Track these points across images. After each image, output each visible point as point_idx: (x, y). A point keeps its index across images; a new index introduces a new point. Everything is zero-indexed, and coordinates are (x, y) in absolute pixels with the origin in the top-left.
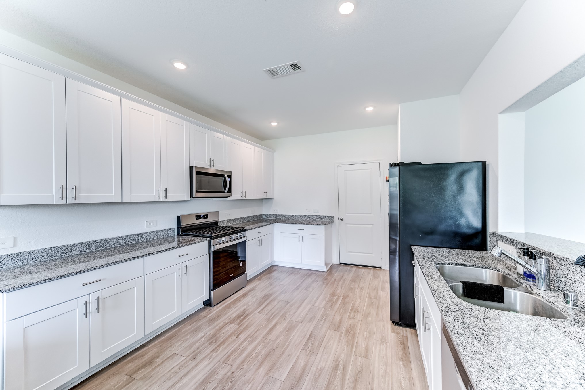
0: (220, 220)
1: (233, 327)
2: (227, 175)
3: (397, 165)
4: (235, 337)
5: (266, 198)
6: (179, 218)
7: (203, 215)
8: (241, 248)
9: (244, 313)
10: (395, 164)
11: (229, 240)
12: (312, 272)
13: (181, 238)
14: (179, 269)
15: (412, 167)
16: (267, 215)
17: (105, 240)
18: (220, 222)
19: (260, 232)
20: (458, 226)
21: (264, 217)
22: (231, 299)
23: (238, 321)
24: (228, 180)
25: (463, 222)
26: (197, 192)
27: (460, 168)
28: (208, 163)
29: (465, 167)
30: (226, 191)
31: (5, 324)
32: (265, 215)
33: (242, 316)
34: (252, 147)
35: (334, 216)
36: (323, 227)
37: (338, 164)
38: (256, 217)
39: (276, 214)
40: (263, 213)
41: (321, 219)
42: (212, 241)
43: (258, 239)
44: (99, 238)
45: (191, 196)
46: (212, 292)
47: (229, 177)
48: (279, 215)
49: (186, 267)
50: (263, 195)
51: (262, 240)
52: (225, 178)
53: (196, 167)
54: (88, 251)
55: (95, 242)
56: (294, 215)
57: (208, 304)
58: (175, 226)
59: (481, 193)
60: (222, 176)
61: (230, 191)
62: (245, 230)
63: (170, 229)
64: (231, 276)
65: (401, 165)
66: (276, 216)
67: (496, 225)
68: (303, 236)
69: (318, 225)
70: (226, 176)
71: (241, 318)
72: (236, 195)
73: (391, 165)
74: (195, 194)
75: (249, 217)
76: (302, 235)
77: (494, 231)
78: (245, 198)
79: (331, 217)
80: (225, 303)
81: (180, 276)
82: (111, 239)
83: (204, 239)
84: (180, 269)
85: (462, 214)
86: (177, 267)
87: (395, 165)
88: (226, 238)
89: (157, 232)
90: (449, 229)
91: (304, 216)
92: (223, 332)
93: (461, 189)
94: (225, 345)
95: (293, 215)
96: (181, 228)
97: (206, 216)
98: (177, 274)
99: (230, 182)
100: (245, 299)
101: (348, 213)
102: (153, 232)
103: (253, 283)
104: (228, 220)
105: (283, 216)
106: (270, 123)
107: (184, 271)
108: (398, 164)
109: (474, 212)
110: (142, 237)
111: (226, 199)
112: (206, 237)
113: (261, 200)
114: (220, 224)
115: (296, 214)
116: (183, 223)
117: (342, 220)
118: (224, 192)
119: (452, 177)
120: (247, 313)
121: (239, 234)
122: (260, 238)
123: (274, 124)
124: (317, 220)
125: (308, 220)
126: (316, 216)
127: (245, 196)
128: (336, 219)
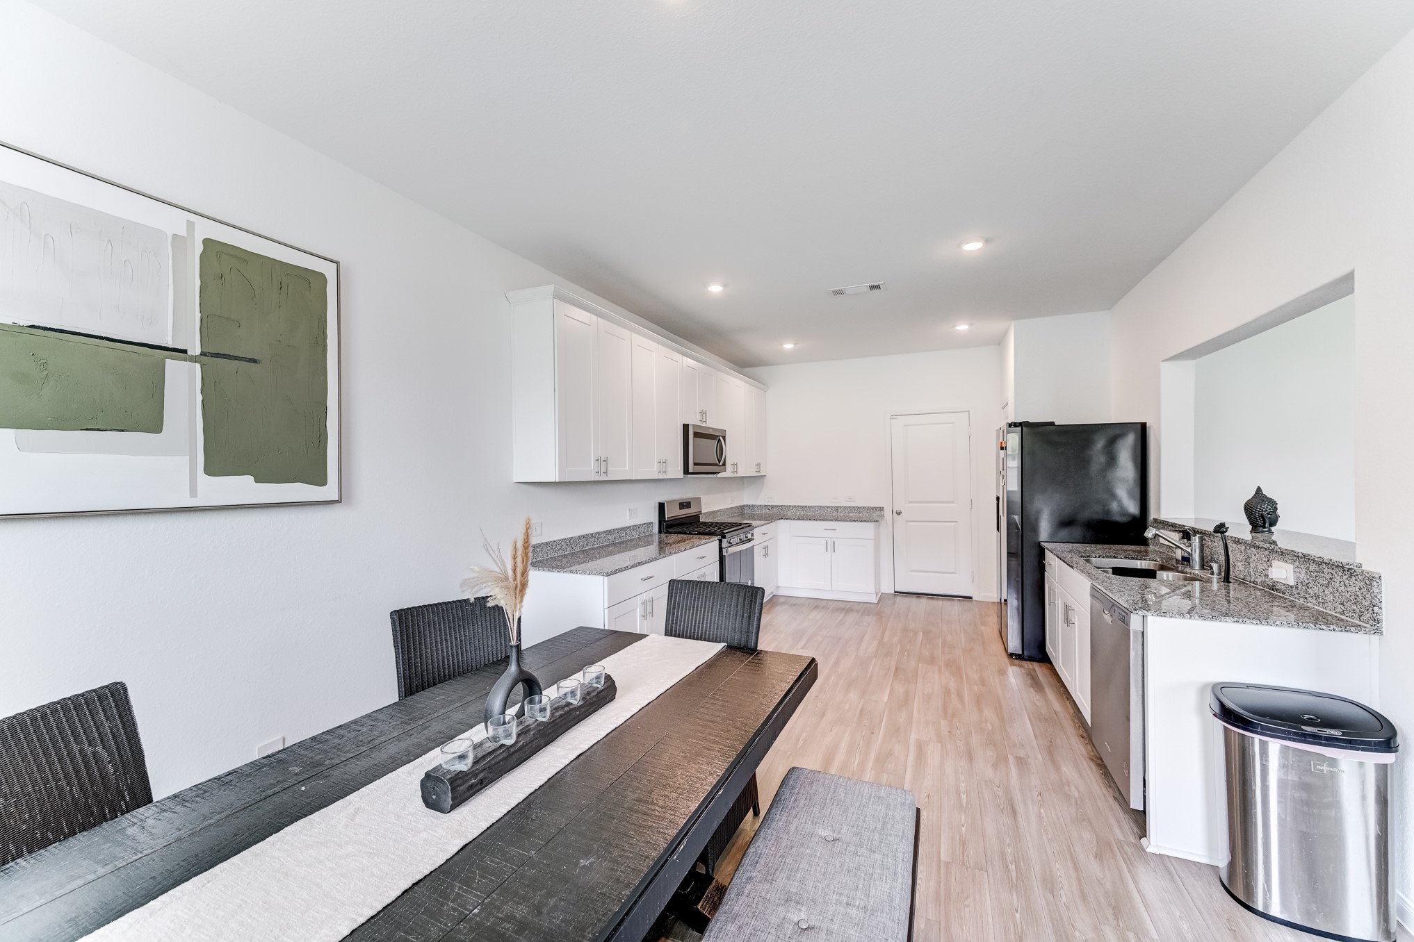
3: (1018, 425)
5: (757, 474)
6: (661, 505)
7: (687, 503)
8: (748, 558)
10: (1015, 423)
11: (739, 541)
12: (851, 603)
13: (664, 537)
15: (1041, 429)
16: (753, 506)
18: (703, 515)
19: (765, 533)
20: (1108, 512)
21: (746, 510)
24: (724, 446)
25: (1114, 506)
26: (695, 464)
27: (1111, 432)
28: (700, 417)
29: (1118, 432)
30: (721, 463)
31: (606, 610)
32: (749, 506)
35: (882, 507)
37: (894, 414)
38: (737, 510)
39: (770, 504)
40: (745, 504)
41: (860, 513)
42: (724, 541)
43: (763, 545)
45: (686, 472)
47: (724, 438)
48: (778, 506)
50: (754, 469)
51: (766, 547)
52: (719, 440)
53: (694, 425)
56: (806, 506)
58: (655, 519)
59: (1139, 466)
60: (718, 437)
61: (724, 463)
62: (753, 527)
63: (650, 523)
65: (1025, 426)
66: (772, 508)
67: (1159, 509)
68: (835, 542)
69: (863, 521)
70: (721, 438)
72: (729, 468)
73: (1010, 425)
74: (692, 468)
75: (728, 509)
76: (833, 540)
77: (1156, 517)
78: (737, 475)
79: (877, 509)
82: (603, 532)
85: (1113, 496)
86: (696, 575)
87: (1015, 425)
88: (737, 539)
89: (639, 527)
90: (1095, 516)
91: (825, 507)
93: (1112, 460)
95: (803, 506)
96: (665, 521)
97: (688, 505)
101: (910, 502)
102: (635, 526)
105: (786, 509)
106: (782, 344)
108: (1021, 424)
109: (1131, 495)
110: (626, 534)
111: (718, 476)
114: (702, 519)
115: (810, 505)
116: (668, 514)
117: (899, 513)
118: (718, 465)
119: (1100, 444)
122: (765, 544)
123: (788, 346)
124: (851, 514)
125: (834, 514)
126: (850, 507)
127: (736, 472)
128: (887, 513)
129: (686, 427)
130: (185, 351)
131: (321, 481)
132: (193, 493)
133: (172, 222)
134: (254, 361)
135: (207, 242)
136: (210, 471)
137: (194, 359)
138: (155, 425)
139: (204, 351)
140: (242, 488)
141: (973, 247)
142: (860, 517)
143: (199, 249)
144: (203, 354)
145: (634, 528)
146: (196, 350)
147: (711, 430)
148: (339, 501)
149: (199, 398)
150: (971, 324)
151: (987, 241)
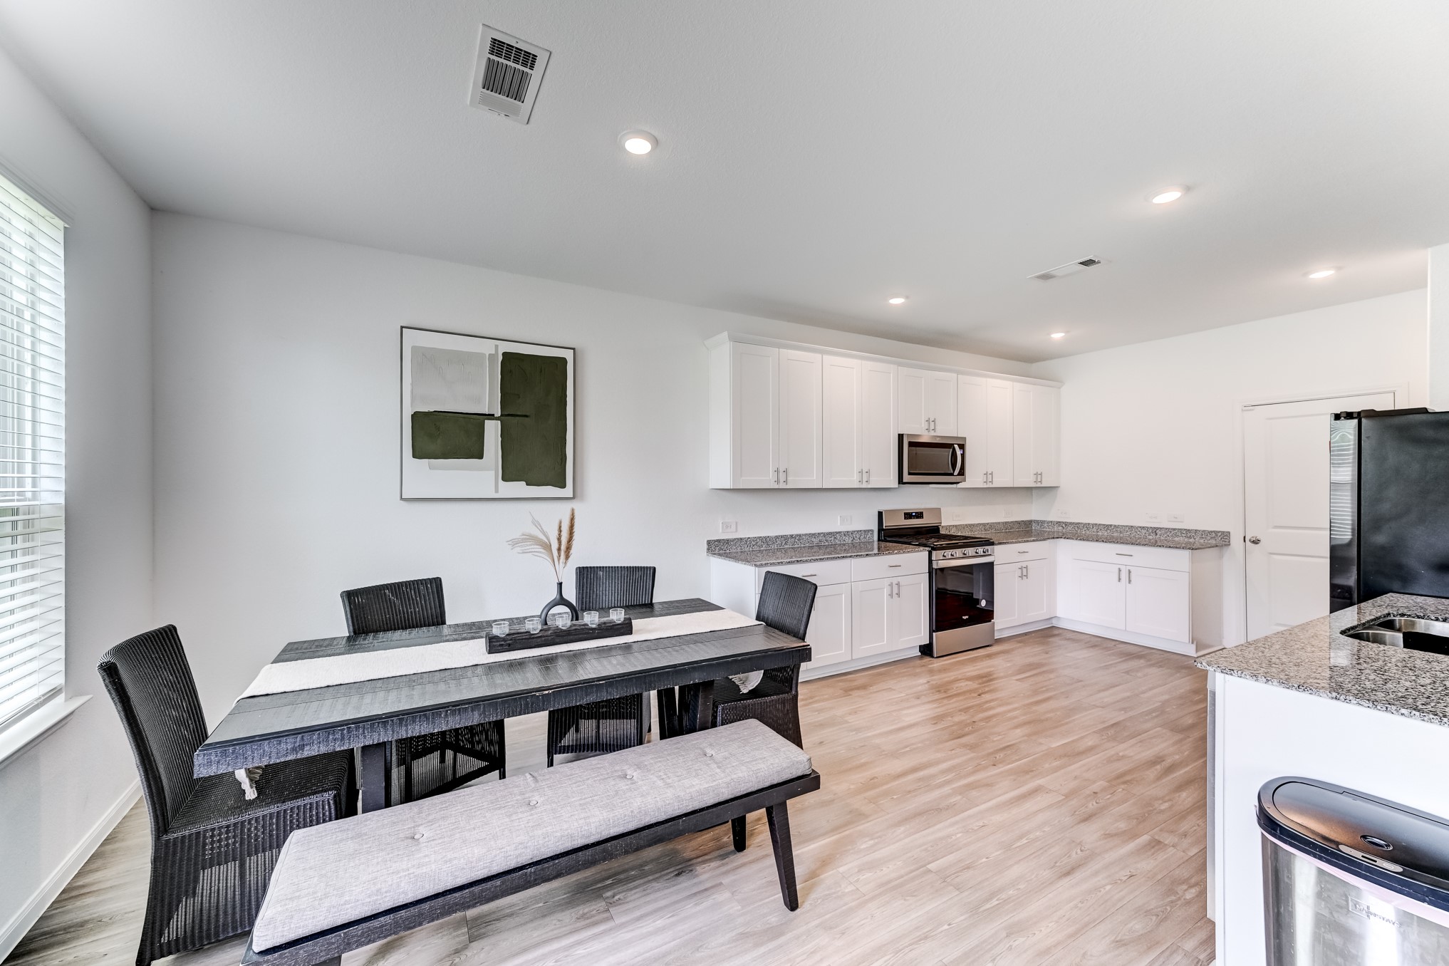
0: (942, 525)
1: (973, 685)
2: (958, 445)
3: (1353, 415)
4: (976, 695)
5: (1039, 485)
6: (880, 514)
7: (916, 513)
8: (983, 575)
9: (991, 675)
10: (1349, 414)
11: (962, 556)
12: (1153, 651)
13: (883, 544)
14: (889, 585)
16: (1043, 522)
17: (800, 535)
18: (943, 527)
19: (1024, 552)
21: (1034, 527)
22: (965, 656)
23: (980, 681)
24: (959, 452)
26: (910, 474)
28: (925, 425)
30: (956, 472)
32: (1037, 522)
33: (986, 678)
34: (1007, 384)
35: (1229, 533)
36: (1186, 553)
37: (1245, 404)
38: (1016, 526)
39: (1064, 521)
40: (1033, 519)
41: (1190, 537)
42: (934, 553)
43: (1019, 565)
44: (795, 532)
45: (901, 481)
46: (934, 634)
47: (962, 447)
48: (1070, 523)
49: (898, 584)
50: (1033, 478)
51: (1026, 568)
52: (954, 449)
53: (908, 435)
54: (786, 546)
55: (792, 536)
56: (1111, 525)
57: (926, 650)
58: (875, 528)
60: (950, 446)
61: (962, 473)
62: (993, 544)
63: (868, 531)
64: (965, 617)
65: (1366, 417)
66: (1064, 525)
68: (1132, 571)
69: (1172, 547)
70: (956, 446)
71: (984, 679)
72: (974, 478)
73: (1337, 417)
74: (906, 478)
75: (999, 523)
76: (1128, 568)
78: (991, 486)
79: (1220, 534)
80: (956, 658)
81: (891, 595)
82: (806, 535)
83: (922, 548)
84: (891, 585)
86: (887, 582)
88: (958, 552)
89: (853, 532)
91: (1140, 527)
92: (957, 685)
94: (961, 698)
95: (1107, 525)
96: (883, 530)
97: (919, 515)
98: (886, 592)
99: (963, 456)
100: (989, 661)
101: (1275, 527)
102: (848, 532)
103: (1006, 645)
104: (956, 526)
105: (1083, 527)
106: (1050, 334)
107: (895, 591)
108: (1358, 416)
110: (835, 538)
111: (954, 486)
112: (925, 545)
113: (1029, 489)
114: (942, 532)
115: (1117, 524)
116: (887, 523)
117: (1256, 542)
118: (952, 474)
120: (995, 676)
121: (980, 550)
122: (1024, 565)
123: (1057, 336)
124: (1176, 539)
125: (1151, 537)
126: (1174, 529)
127: (991, 482)
128: (1236, 540)
129: (901, 437)
130: (493, 415)
131: (563, 485)
132: (497, 491)
133: (487, 348)
134: (526, 416)
135: (504, 354)
136: (504, 479)
137: (497, 419)
138: (480, 456)
139: (503, 413)
140: (519, 489)
141: (1168, 197)
142: (1190, 543)
143: (500, 358)
144: (502, 415)
145: (847, 533)
146: (498, 414)
147: (938, 439)
148: (574, 498)
149: (500, 439)
150: (1339, 268)
151: (1188, 189)
